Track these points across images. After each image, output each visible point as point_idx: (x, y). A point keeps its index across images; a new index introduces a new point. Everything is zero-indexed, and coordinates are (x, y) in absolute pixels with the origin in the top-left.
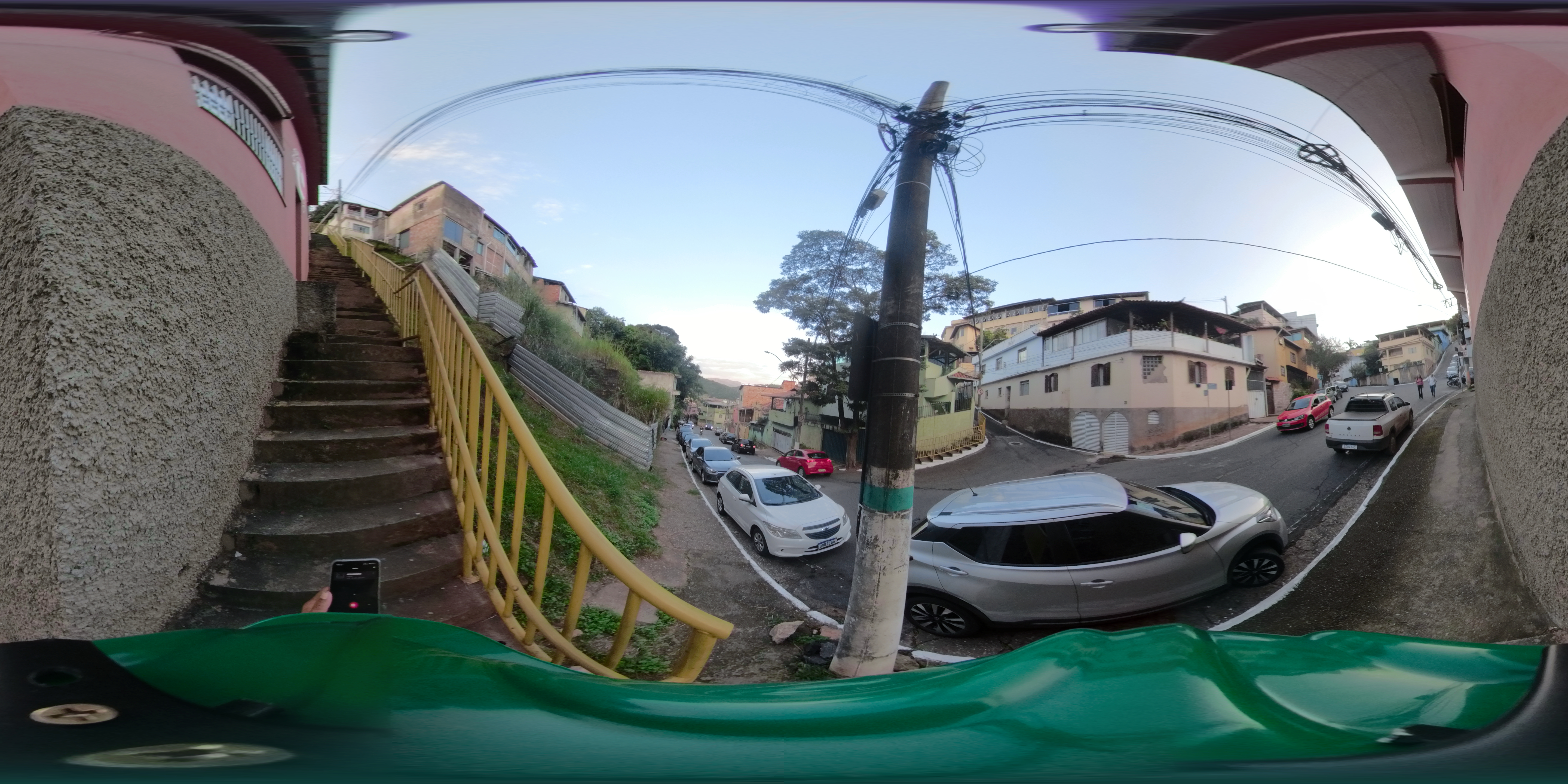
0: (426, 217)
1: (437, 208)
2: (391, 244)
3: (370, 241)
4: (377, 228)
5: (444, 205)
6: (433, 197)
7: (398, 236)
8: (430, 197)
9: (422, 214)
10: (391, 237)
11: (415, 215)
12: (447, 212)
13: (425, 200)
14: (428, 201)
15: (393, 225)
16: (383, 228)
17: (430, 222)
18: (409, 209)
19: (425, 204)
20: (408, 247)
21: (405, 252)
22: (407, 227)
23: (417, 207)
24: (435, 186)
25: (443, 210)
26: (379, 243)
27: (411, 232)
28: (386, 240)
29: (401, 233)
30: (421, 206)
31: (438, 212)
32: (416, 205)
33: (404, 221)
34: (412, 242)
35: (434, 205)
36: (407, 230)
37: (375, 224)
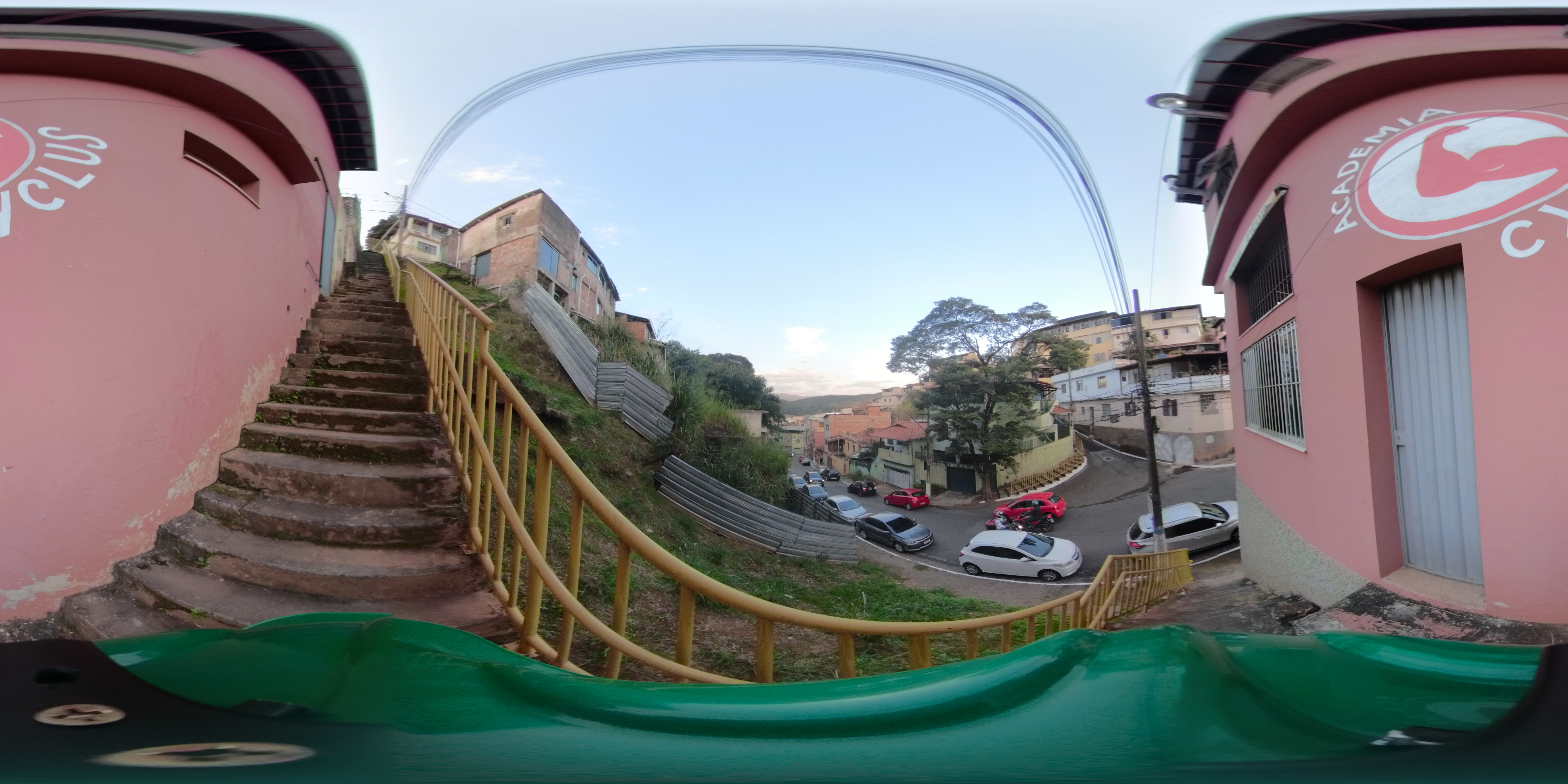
0: (515, 235)
1: (532, 224)
2: (465, 270)
3: (437, 264)
4: (447, 248)
5: (541, 221)
6: (526, 210)
7: (474, 259)
8: (521, 209)
9: (509, 231)
10: (464, 261)
11: (499, 232)
12: (544, 231)
13: (514, 213)
14: (518, 214)
15: (469, 245)
16: (454, 247)
17: (520, 243)
18: (492, 222)
19: (513, 219)
20: (487, 275)
21: (482, 283)
22: (487, 248)
23: (502, 222)
24: (529, 195)
25: (539, 228)
26: (451, 268)
27: (492, 255)
28: (458, 264)
29: (478, 256)
30: (507, 221)
31: (533, 229)
32: (501, 218)
33: (483, 240)
34: (494, 269)
35: (526, 220)
36: (489, 251)
37: (444, 244)
